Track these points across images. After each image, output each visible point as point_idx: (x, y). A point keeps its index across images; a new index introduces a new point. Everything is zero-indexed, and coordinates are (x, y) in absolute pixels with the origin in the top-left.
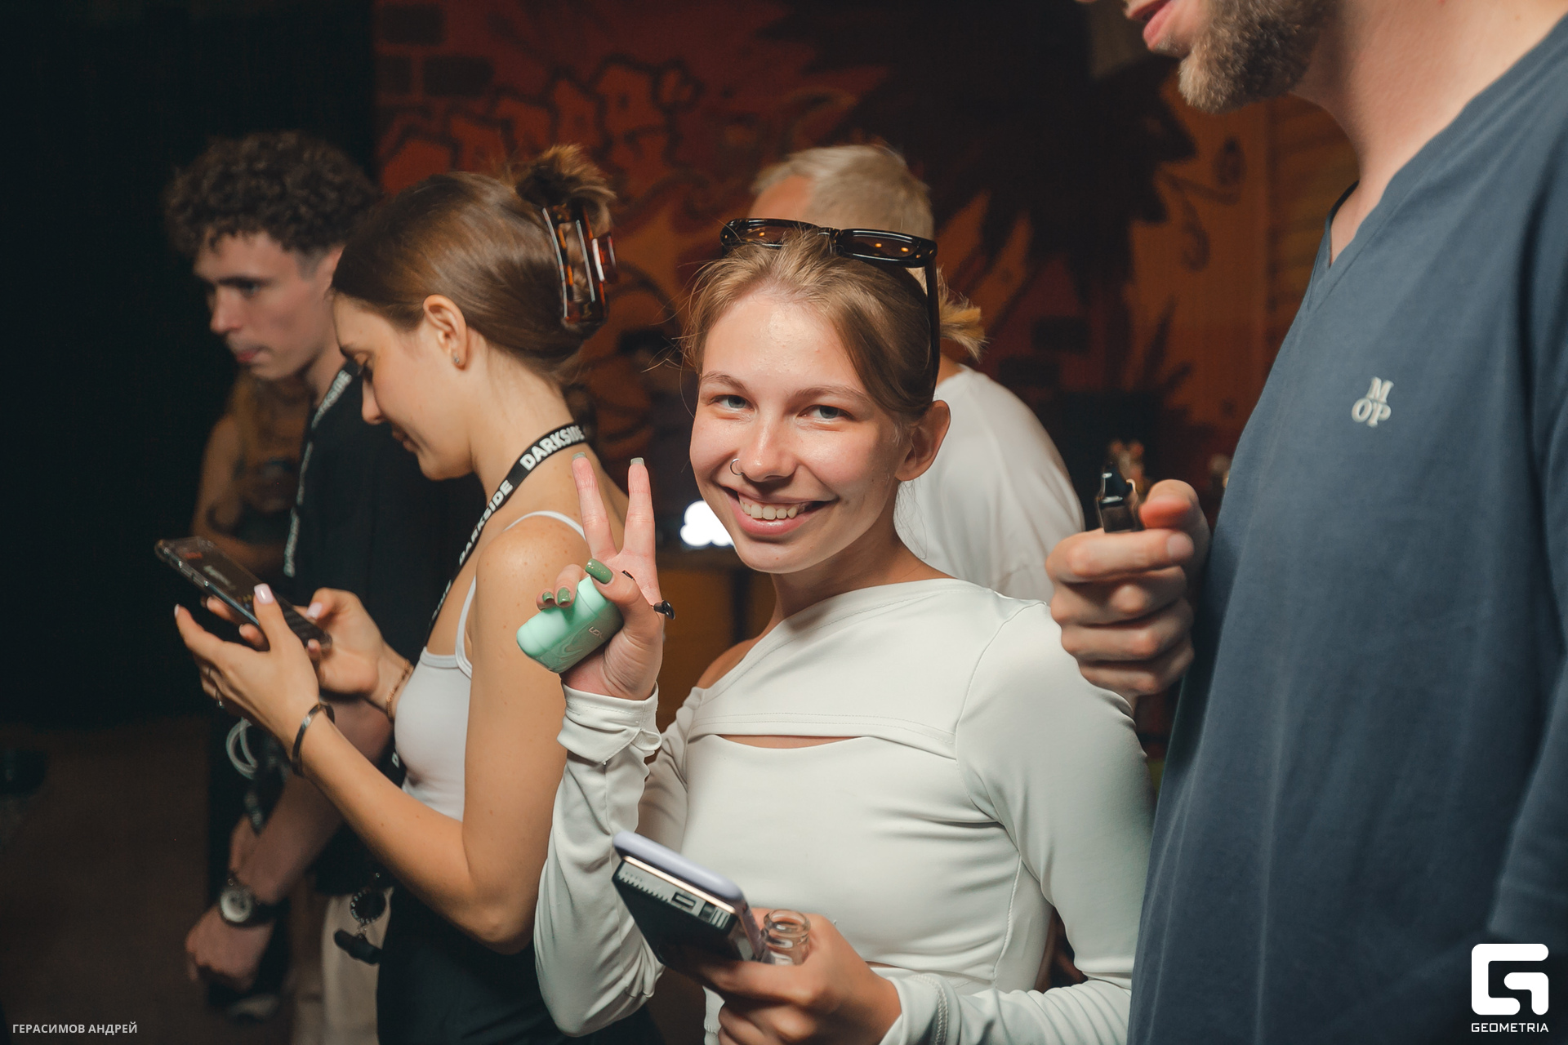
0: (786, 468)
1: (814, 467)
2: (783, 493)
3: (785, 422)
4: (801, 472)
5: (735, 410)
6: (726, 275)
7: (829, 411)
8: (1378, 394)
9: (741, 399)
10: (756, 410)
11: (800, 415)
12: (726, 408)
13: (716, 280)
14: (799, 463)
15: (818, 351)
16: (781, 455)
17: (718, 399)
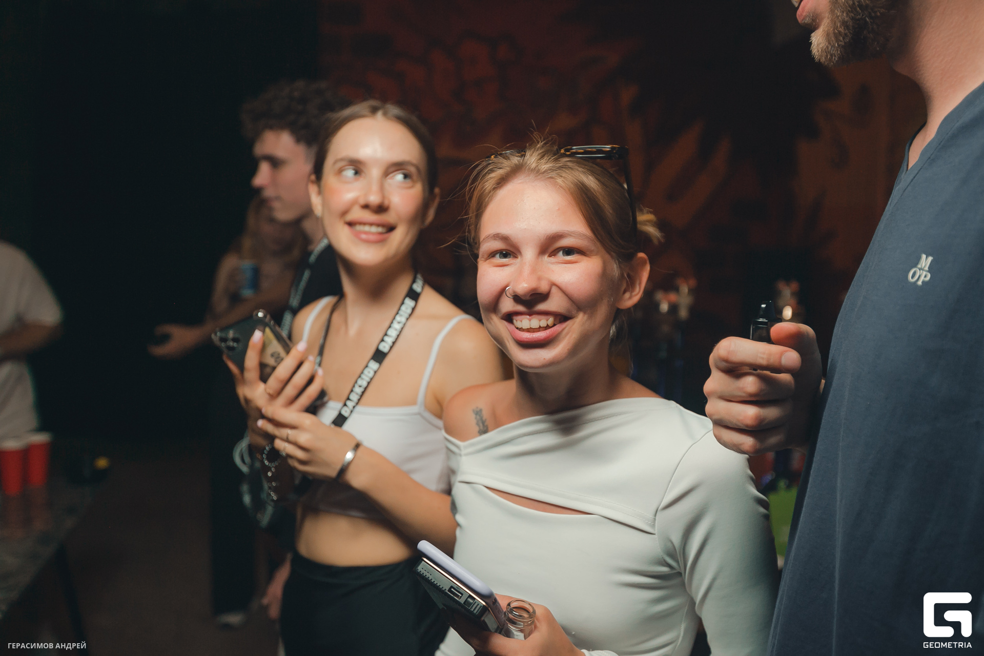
0: (544, 287)
1: (563, 286)
2: (542, 307)
3: (540, 259)
4: (554, 290)
5: (505, 261)
6: (492, 171)
7: (568, 251)
8: (923, 265)
9: (510, 251)
10: (519, 257)
11: (550, 256)
12: (498, 260)
13: (486, 173)
14: (553, 284)
15: (559, 209)
16: (539, 279)
17: (492, 255)
